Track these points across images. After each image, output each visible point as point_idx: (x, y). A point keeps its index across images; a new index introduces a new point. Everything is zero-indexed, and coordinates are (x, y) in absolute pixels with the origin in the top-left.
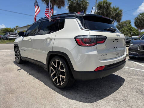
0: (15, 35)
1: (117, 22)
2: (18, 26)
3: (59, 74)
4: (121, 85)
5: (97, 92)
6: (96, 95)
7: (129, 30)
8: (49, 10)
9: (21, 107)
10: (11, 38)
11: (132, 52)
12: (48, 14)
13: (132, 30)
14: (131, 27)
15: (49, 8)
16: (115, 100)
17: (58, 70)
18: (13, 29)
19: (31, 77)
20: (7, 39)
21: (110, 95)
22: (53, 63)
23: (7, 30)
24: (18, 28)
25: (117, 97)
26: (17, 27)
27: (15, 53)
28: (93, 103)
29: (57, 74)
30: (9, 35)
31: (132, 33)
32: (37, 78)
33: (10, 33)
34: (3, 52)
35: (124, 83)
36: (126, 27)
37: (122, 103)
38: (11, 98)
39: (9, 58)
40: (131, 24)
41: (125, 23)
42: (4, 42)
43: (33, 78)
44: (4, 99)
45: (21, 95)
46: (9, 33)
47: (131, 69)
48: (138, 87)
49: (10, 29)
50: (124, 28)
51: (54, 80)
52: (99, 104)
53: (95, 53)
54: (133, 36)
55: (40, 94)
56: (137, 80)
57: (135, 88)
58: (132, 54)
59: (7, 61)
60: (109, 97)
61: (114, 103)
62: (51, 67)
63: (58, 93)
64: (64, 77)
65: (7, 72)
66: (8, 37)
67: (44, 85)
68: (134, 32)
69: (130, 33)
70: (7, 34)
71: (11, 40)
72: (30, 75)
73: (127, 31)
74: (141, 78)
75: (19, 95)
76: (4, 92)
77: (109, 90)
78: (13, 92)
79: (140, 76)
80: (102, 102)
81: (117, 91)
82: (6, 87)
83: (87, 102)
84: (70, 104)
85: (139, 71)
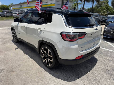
0: (11, 13)
1: (97, 2)
2: (13, 4)
3: (48, 58)
4: (94, 65)
5: (76, 72)
6: (75, 75)
7: (106, 8)
8: (39, 3)
9: (20, 84)
10: (7, 15)
11: (106, 34)
12: (38, 7)
13: (108, 9)
14: (109, 6)
15: (39, 2)
16: (89, 80)
17: (47, 55)
18: (9, 6)
19: (26, 56)
20: (4, 16)
21: (85, 75)
22: (43, 49)
23: (4, 7)
24: (13, 6)
25: (90, 77)
26: (11, 4)
27: (13, 34)
28: (72, 82)
29: (47, 58)
30: (6, 13)
31: (108, 12)
32: (31, 57)
33: (7, 11)
34: (2, 30)
35: (97, 63)
36: (104, 6)
37: (94, 83)
38: (13, 76)
39: (8, 37)
40: (108, 3)
41: (104, 2)
42: (2, 19)
43: (28, 57)
44: (8, 77)
45: (20, 73)
46: (5, 11)
47: (104, 49)
48: (107, 68)
49: (6, 6)
50: (102, 6)
51: (44, 61)
52: (77, 83)
53: (76, 46)
54: (108, 15)
55: (33, 73)
56: (107, 61)
57: (104, 69)
58: (106, 35)
59: (7, 40)
60: (84, 76)
61: (88, 82)
62: (42, 52)
63: (47, 72)
64: (52, 61)
65: (8, 51)
66: (5, 15)
67: (37, 64)
68: (110, 10)
69: (106, 11)
70: (4, 12)
71: (8, 17)
72: (26, 54)
73: (105, 9)
74: (110, 58)
75: (19, 73)
76: (7, 70)
77: (85, 70)
78: (14, 71)
79: (110, 56)
80: (79, 81)
81: (91, 71)
82: (8, 66)
83: (68, 81)
84: (56, 83)
85: (110, 51)
